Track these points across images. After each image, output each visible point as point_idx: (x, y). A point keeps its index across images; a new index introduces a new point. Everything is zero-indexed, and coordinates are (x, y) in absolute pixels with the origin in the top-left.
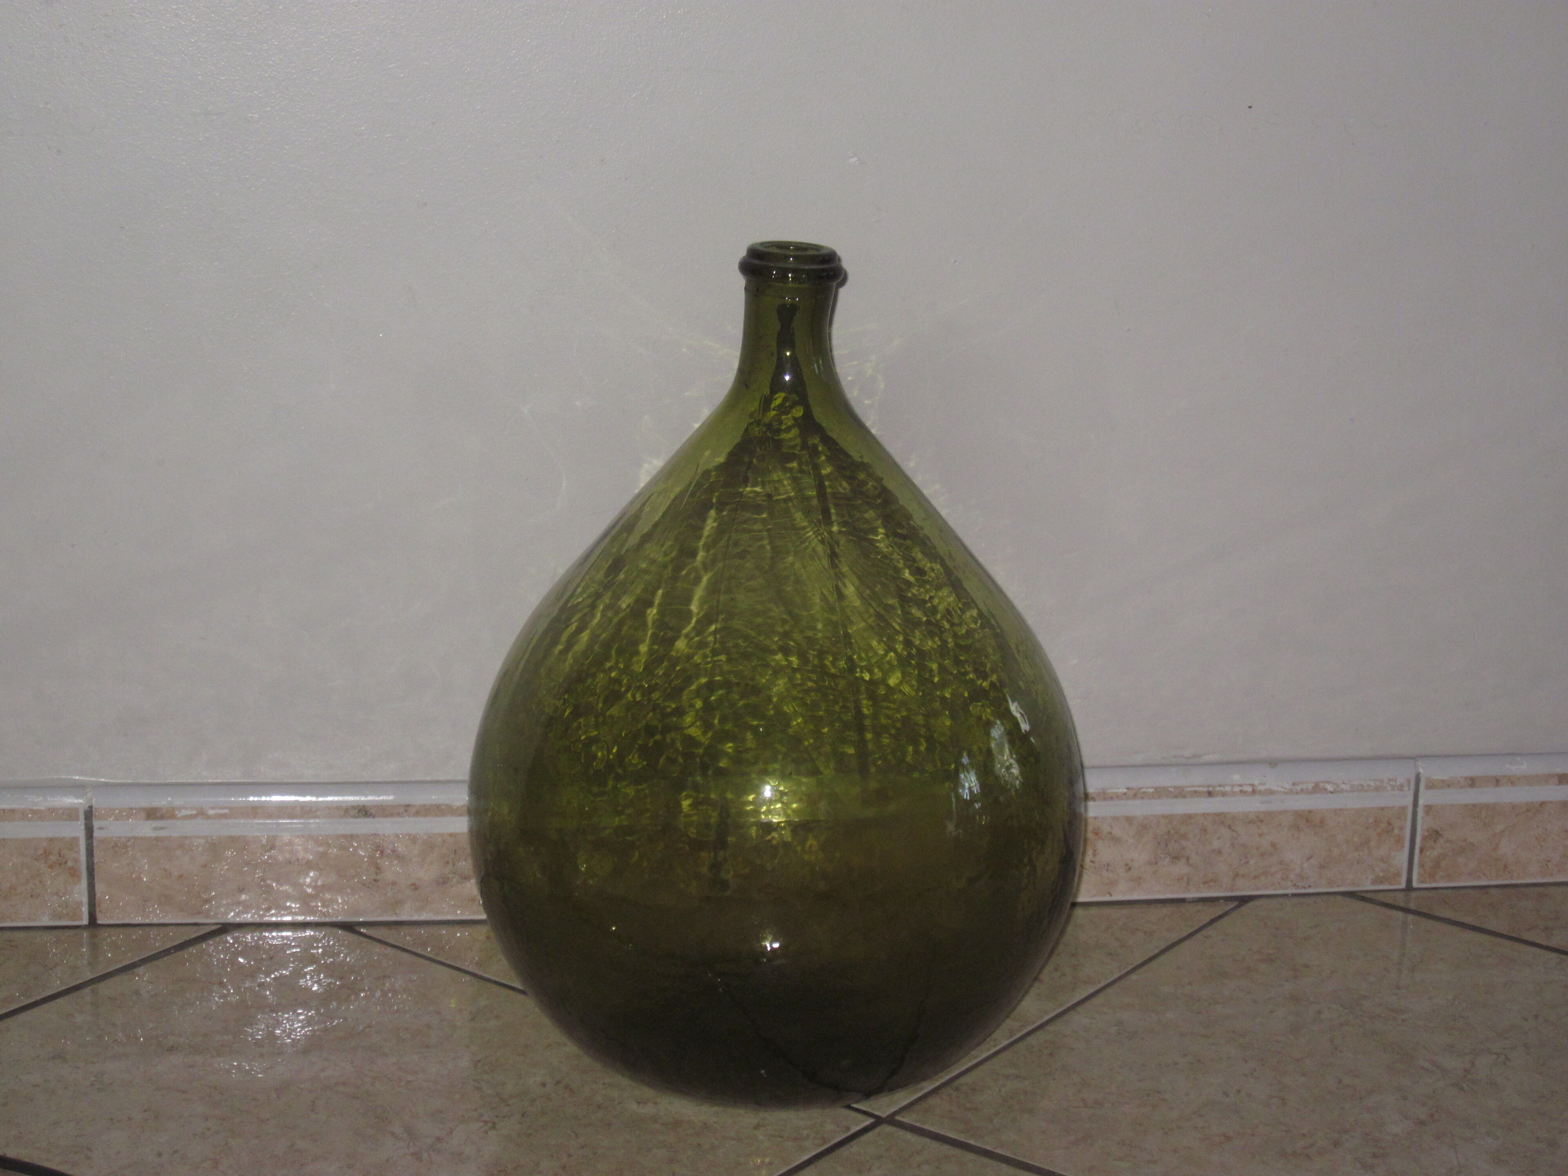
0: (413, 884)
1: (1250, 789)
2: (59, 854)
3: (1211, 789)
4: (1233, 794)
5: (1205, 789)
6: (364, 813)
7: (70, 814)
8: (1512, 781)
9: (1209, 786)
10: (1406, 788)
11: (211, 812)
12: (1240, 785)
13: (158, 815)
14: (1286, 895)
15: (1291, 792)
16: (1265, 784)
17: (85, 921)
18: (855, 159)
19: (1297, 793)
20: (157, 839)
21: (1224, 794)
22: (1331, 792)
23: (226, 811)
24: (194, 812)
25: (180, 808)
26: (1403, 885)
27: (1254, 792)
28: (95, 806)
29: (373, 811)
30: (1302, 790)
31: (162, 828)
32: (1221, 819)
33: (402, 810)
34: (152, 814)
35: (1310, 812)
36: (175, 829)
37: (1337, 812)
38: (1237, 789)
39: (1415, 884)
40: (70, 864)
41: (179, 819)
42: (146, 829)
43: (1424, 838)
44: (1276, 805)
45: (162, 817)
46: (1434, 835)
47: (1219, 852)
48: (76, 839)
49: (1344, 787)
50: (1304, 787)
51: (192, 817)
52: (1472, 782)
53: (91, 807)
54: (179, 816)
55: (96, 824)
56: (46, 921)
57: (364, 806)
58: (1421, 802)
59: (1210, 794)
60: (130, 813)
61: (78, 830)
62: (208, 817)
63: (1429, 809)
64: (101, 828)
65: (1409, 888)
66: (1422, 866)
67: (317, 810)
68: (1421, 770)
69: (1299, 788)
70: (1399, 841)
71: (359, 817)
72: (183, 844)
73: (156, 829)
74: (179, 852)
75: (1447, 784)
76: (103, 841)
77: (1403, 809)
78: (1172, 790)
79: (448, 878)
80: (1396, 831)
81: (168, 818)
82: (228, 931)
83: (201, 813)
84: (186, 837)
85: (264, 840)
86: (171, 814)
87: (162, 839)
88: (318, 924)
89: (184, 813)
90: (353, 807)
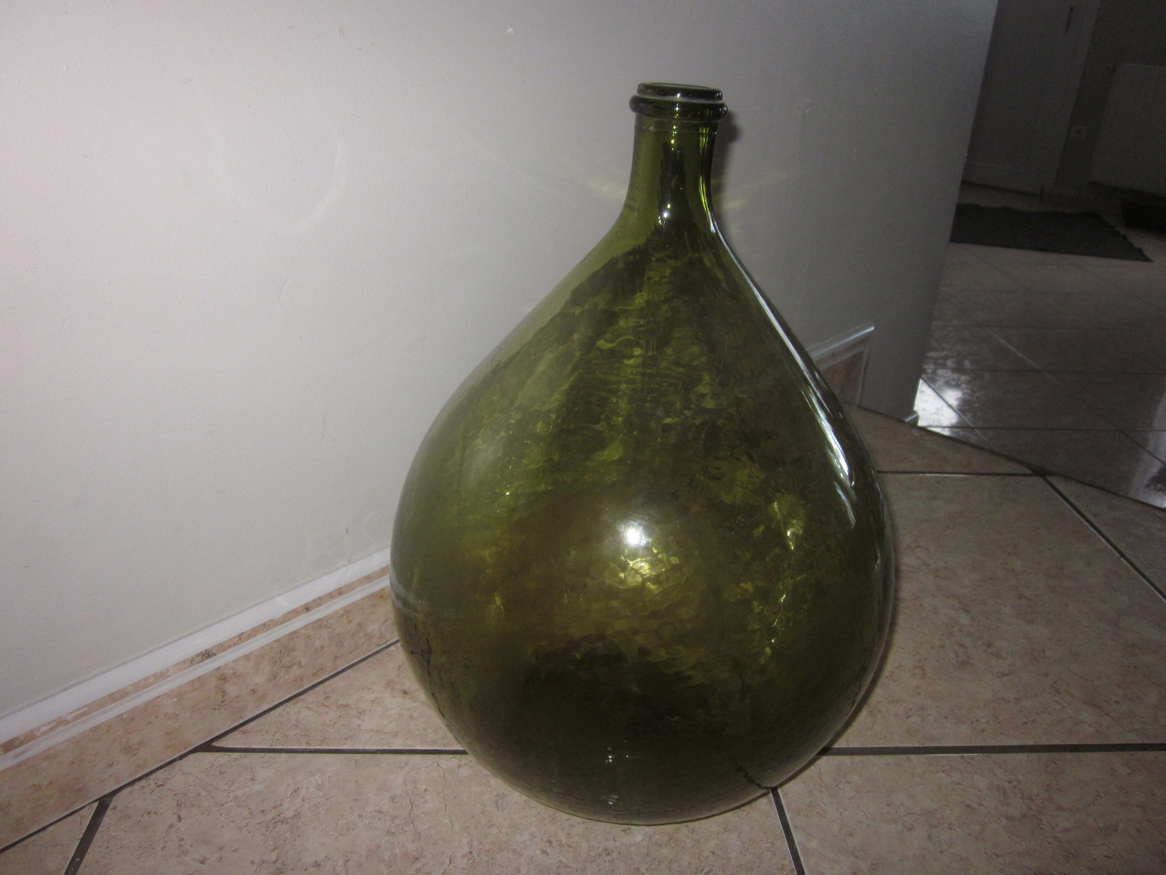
0: (252, 690)
11: (70, 717)
13: (17, 743)
20: (19, 765)
23: (86, 709)
24: (54, 724)
25: (38, 729)
29: (214, 651)
31: (23, 752)
33: (237, 639)
36: (36, 748)
41: (39, 736)
42: (6, 761)
45: (21, 744)
51: (52, 729)
54: (39, 734)
57: (206, 650)
62: (67, 722)
67: (167, 670)
71: (203, 660)
72: (48, 756)
73: (16, 756)
74: (45, 764)
79: (277, 673)
81: (29, 741)
82: (108, 805)
83: (61, 722)
84: (50, 749)
85: (125, 716)
86: (30, 737)
87: (26, 762)
88: (181, 757)
89: (43, 729)
90: (198, 655)
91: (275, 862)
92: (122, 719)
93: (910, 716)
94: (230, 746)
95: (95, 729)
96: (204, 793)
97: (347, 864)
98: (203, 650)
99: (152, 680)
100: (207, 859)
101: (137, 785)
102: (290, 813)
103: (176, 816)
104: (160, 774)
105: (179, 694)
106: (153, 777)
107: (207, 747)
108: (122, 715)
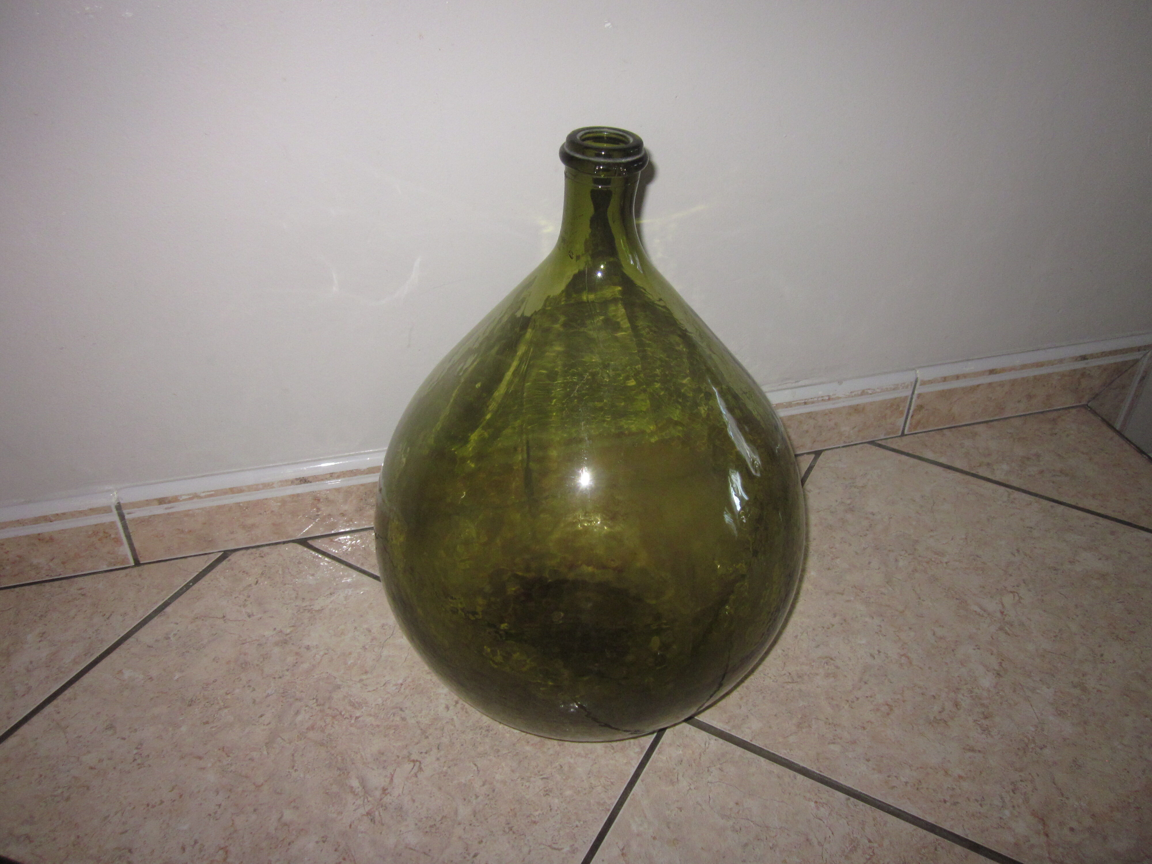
0: (342, 514)
1: (827, 398)
2: (104, 532)
3: (806, 401)
4: (818, 401)
5: (803, 401)
6: (304, 481)
7: (106, 510)
8: (965, 376)
9: (805, 399)
10: (910, 387)
11: (203, 495)
12: (822, 397)
13: (167, 501)
14: (839, 447)
15: (849, 396)
16: (835, 395)
17: (132, 563)
18: (609, 24)
19: (852, 397)
20: (168, 514)
21: (813, 403)
22: (871, 394)
23: (213, 493)
24: (191, 496)
25: (181, 496)
26: (900, 434)
27: (829, 399)
28: (122, 502)
29: (310, 479)
30: (855, 395)
31: (172, 507)
32: (810, 415)
33: (328, 476)
34: (161, 501)
35: (858, 405)
36: (180, 507)
37: (871, 404)
38: (820, 399)
39: (906, 432)
40: (113, 536)
41: (181, 501)
42: (160, 510)
43: (915, 411)
44: (840, 405)
45: (170, 502)
46: (920, 407)
47: (807, 432)
48: (112, 524)
49: (878, 390)
50: (856, 393)
51: (190, 499)
52: (945, 379)
53: (119, 503)
54: (181, 499)
55: (125, 511)
56: (106, 568)
58: (916, 392)
59: (805, 403)
60: (148, 503)
61: (114, 517)
62: (201, 498)
63: (919, 395)
64: (128, 514)
65: (903, 435)
66: (911, 424)
67: (273, 484)
68: (918, 376)
69: (853, 394)
70: (902, 413)
71: (301, 483)
72: (187, 514)
73: (166, 509)
74: (186, 519)
75: (930, 382)
76: (133, 520)
77: (906, 397)
78: (784, 404)
79: (363, 507)
80: (901, 409)
81: (174, 502)
82: (227, 557)
83: (196, 496)
84: (189, 510)
85: (241, 505)
86: (175, 499)
87: (173, 514)
88: (284, 543)
89: (184, 497)
90: (297, 479)
91: (287, 635)
92: (240, 506)
93: (833, 743)
94: (317, 547)
95: (220, 507)
96: (280, 572)
97: (325, 656)
98: (302, 476)
99: (261, 487)
100: (253, 615)
101: (249, 551)
102: (317, 607)
103: (256, 580)
104: (266, 549)
105: (283, 502)
106: (261, 549)
107: (304, 542)
108: (239, 503)
